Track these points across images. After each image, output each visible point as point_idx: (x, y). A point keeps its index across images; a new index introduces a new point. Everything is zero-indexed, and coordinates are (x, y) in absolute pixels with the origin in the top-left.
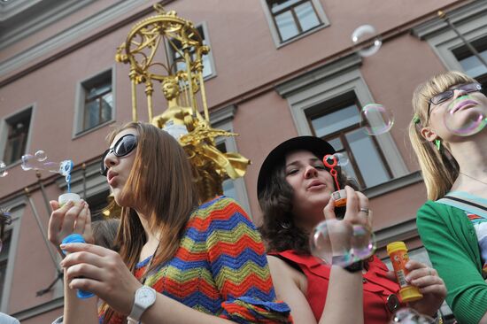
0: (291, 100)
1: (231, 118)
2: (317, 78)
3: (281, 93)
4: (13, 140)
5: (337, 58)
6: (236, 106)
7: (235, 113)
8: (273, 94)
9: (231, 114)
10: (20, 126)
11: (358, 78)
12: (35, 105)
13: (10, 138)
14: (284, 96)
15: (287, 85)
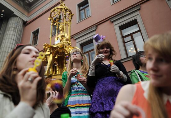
0: (115, 23)
1: (95, 30)
2: (124, 15)
3: (111, 21)
4: (35, 38)
5: (132, 7)
6: (97, 26)
7: (96, 28)
8: (109, 21)
9: (95, 29)
10: (36, 34)
11: (138, 14)
12: (40, 28)
13: (34, 38)
14: (112, 22)
15: (113, 18)
